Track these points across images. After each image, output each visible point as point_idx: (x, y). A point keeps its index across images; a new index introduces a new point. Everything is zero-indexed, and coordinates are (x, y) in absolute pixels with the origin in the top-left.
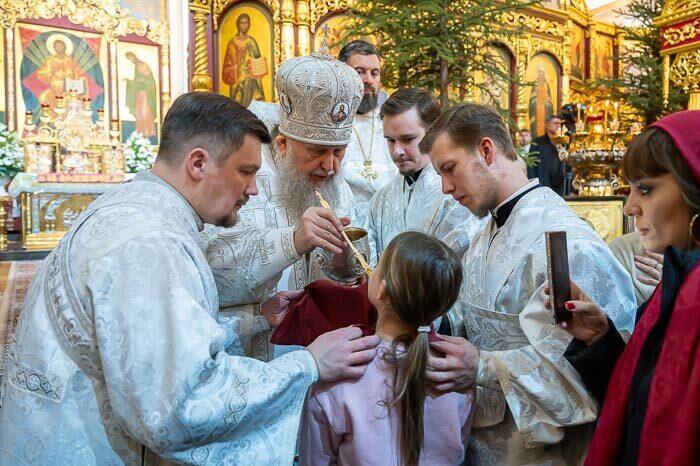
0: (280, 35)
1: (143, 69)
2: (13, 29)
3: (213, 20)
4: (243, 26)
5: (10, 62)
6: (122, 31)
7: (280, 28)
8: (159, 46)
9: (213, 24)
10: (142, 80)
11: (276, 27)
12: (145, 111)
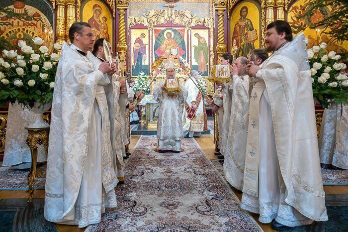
0: (265, 15)
1: (201, 40)
2: (152, 30)
3: (227, 13)
4: (243, 14)
5: (151, 44)
6: (193, 24)
7: (266, 11)
8: (209, 29)
9: (227, 15)
10: (201, 46)
11: (263, 11)
12: (202, 60)
